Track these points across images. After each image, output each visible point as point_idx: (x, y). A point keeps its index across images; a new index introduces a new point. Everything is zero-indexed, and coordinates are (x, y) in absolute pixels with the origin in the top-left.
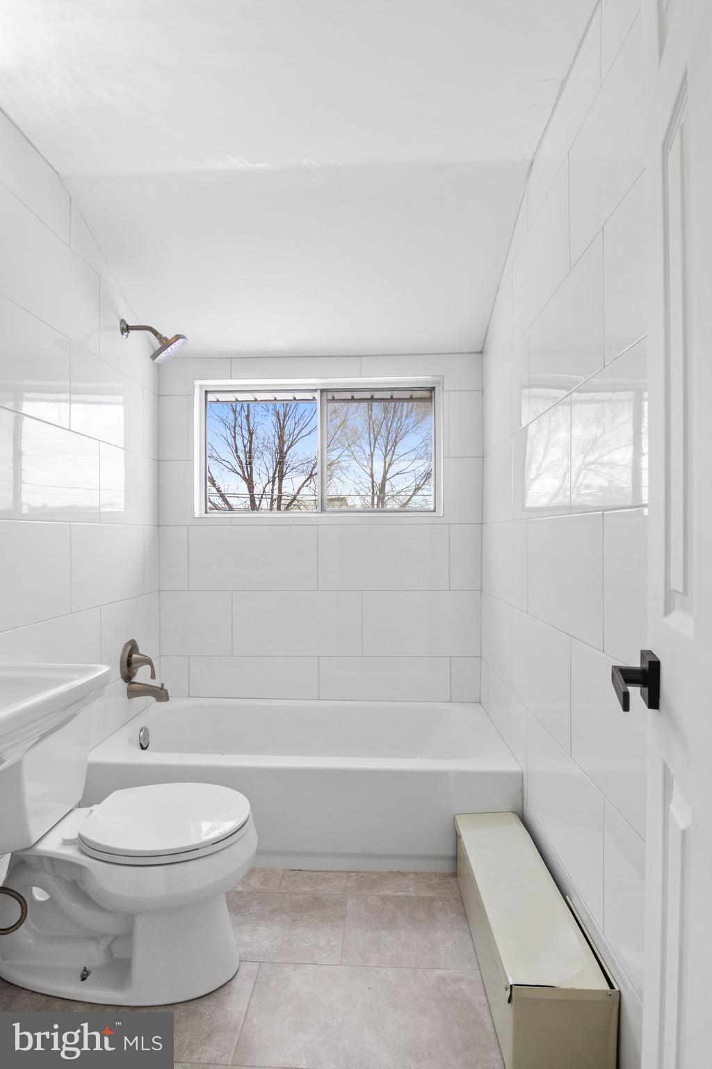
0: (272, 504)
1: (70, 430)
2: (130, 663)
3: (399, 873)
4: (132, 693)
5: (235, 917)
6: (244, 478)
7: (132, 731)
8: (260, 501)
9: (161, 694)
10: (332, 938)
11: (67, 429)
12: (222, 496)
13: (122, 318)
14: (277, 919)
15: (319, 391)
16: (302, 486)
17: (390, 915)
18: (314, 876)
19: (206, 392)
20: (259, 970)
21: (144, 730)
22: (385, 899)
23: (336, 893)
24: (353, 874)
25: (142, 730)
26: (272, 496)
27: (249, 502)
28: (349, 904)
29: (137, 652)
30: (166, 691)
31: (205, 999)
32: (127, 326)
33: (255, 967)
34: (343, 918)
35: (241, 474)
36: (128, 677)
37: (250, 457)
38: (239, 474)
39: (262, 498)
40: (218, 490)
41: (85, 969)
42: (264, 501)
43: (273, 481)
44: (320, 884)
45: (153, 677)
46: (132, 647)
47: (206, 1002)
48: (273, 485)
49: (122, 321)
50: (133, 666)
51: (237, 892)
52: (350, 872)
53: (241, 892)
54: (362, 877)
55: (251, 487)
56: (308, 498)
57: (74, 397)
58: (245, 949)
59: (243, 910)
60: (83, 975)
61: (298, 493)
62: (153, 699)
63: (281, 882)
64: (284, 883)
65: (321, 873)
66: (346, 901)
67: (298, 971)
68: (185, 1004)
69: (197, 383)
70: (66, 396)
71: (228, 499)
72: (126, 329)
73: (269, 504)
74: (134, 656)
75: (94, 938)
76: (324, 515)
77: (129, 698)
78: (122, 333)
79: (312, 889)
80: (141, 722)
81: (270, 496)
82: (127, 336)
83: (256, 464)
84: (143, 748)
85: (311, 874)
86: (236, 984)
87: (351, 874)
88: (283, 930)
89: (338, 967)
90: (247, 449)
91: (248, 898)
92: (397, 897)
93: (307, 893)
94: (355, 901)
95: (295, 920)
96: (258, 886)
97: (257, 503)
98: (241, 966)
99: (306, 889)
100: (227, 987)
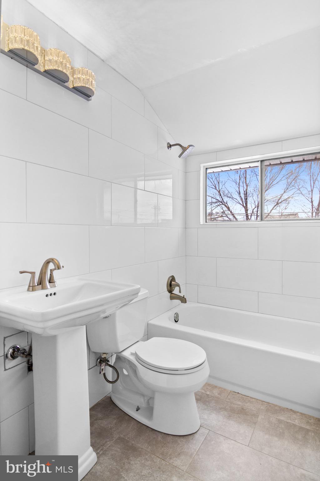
0: (257, 218)
1: (144, 190)
2: (171, 285)
3: (291, 410)
4: (172, 298)
5: (203, 405)
6: (243, 206)
7: (171, 314)
8: (251, 217)
9: (183, 300)
10: (246, 431)
11: (143, 190)
12: (233, 215)
13: (168, 142)
14: (222, 413)
15: (260, 162)
16: (273, 209)
17: (281, 430)
18: (245, 398)
19: (206, 169)
20: (208, 433)
21: (177, 314)
22: (280, 421)
23: (254, 410)
24: (265, 403)
25: (175, 314)
26: (257, 214)
27: (245, 217)
28: (260, 417)
29: (175, 281)
30: (185, 299)
31: (182, 437)
32: (170, 145)
33: (207, 431)
34: (255, 423)
35: (242, 204)
36: (170, 291)
37: (246, 196)
38: (241, 204)
39: (251, 215)
40: (231, 212)
41: (138, 407)
42: (253, 217)
43: (258, 207)
44: (247, 403)
45: (180, 292)
46: (173, 279)
47: (182, 439)
48: (258, 209)
49: (168, 143)
50: (172, 286)
51: (207, 395)
52: (264, 402)
53: (208, 395)
54: (270, 406)
55: (246, 210)
56: (276, 214)
57: (146, 178)
58: (204, 422)
59: (207, 403)
60: (137, 409)
61: (270, 212)
62: (180, 301)
63: (228, 396)
64: (229, 397)
65: (249, 398)
66: (258, 415)
67: (226, 441)
68: (173, 436)
69: (202, 165)
70: (143, 178)
71: (236, 216)
72: (170, 146)
73: (255, 218)
74: (172, 282)
75: (143, 395)
76: (263, 222)
77: (171, 300)
78: (168, 149)
79: (242, 404)
80: (175, 311)
81: (256, 214)
82: (170, 149)
83: (250, 200)
84: (176, 322)
85: (244, 396)
86: (197, 436)
87: (264, 403)
88: (224, 419)
89: (246, 446)
90: (245, 193)
91: (210, 399)
92: (287, 423)
93: (239, 405)
94: (263, 417)
95: (230, 416)
96: (216, 394)
97: (249, 217)
98: (200, 429)
99: (240, 403)
100: (192, 436)
